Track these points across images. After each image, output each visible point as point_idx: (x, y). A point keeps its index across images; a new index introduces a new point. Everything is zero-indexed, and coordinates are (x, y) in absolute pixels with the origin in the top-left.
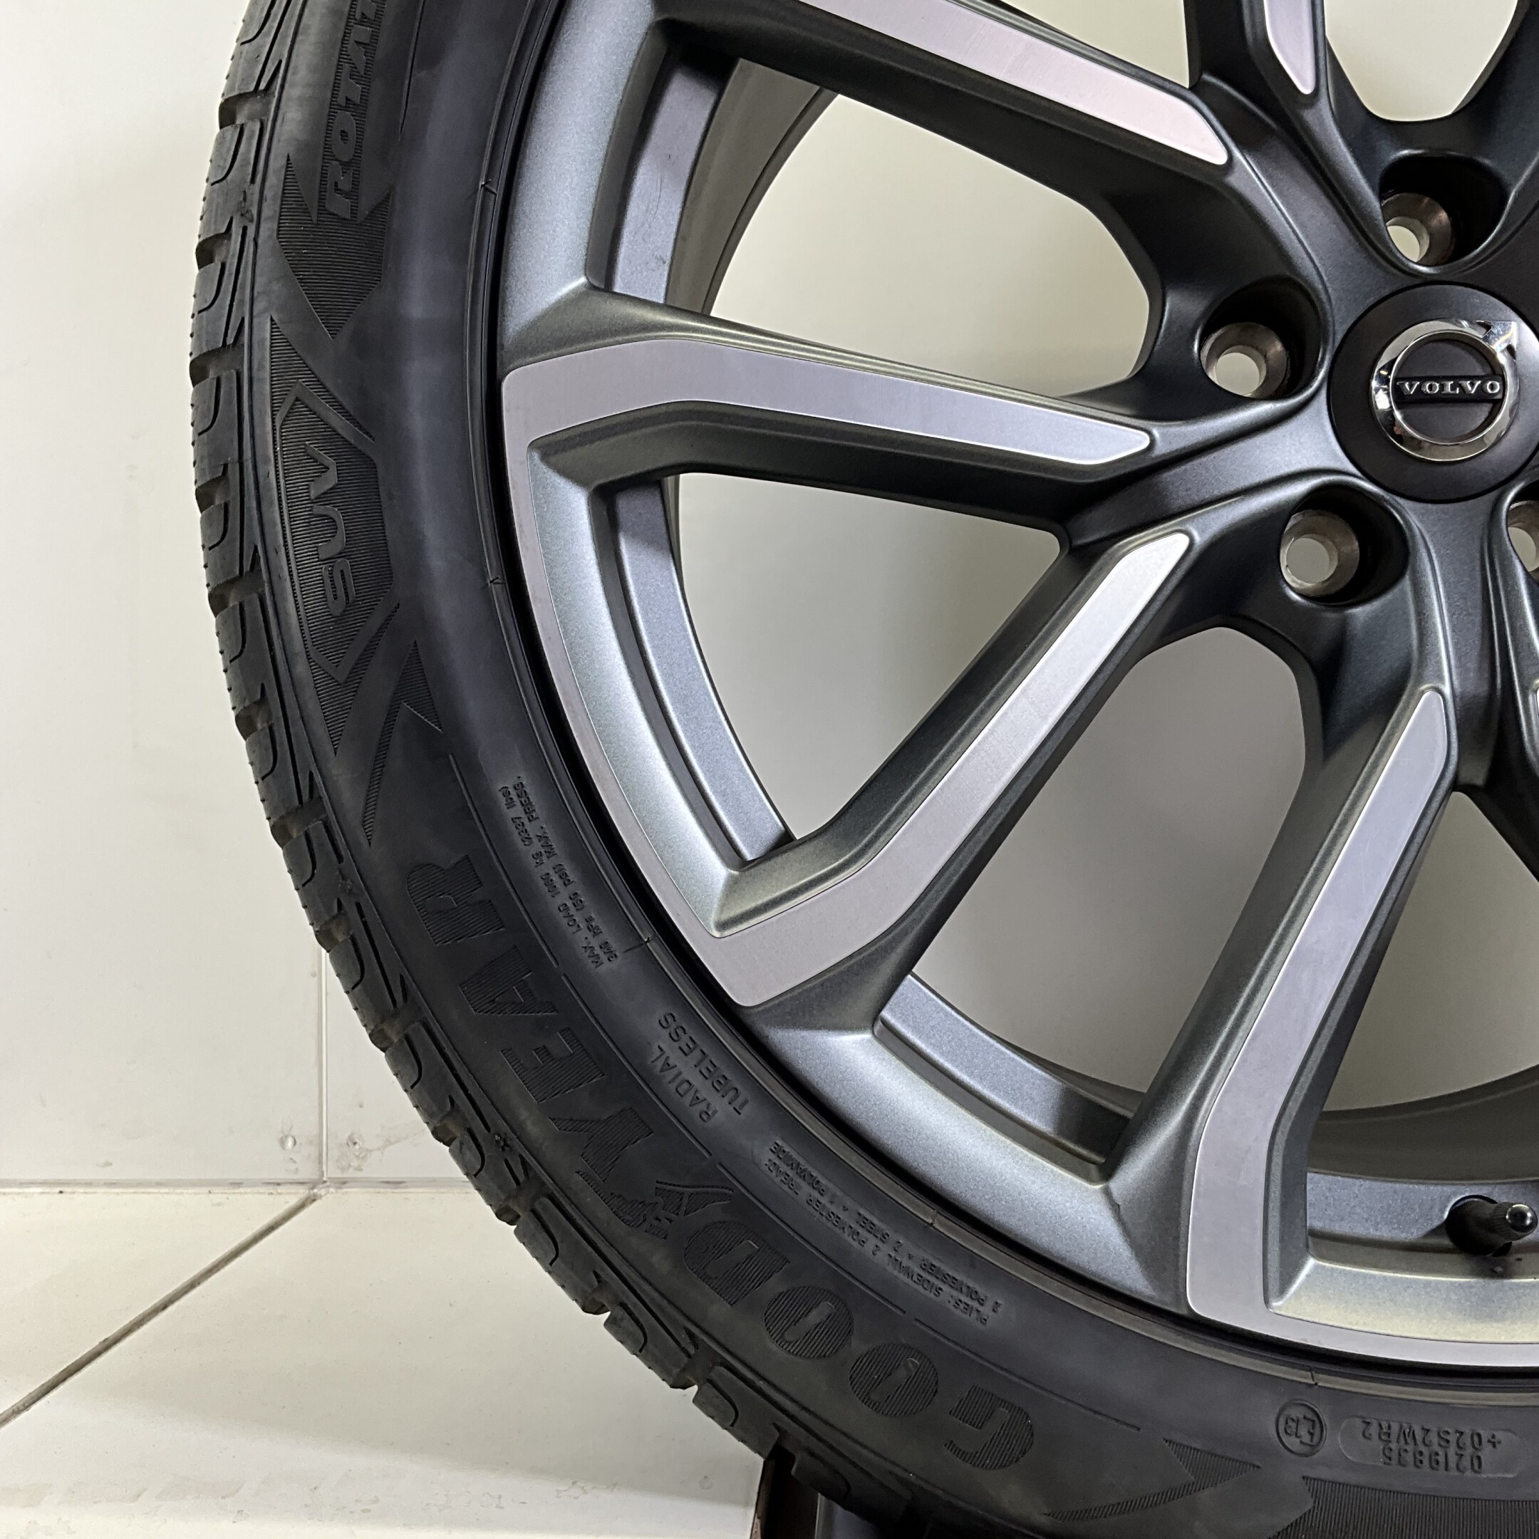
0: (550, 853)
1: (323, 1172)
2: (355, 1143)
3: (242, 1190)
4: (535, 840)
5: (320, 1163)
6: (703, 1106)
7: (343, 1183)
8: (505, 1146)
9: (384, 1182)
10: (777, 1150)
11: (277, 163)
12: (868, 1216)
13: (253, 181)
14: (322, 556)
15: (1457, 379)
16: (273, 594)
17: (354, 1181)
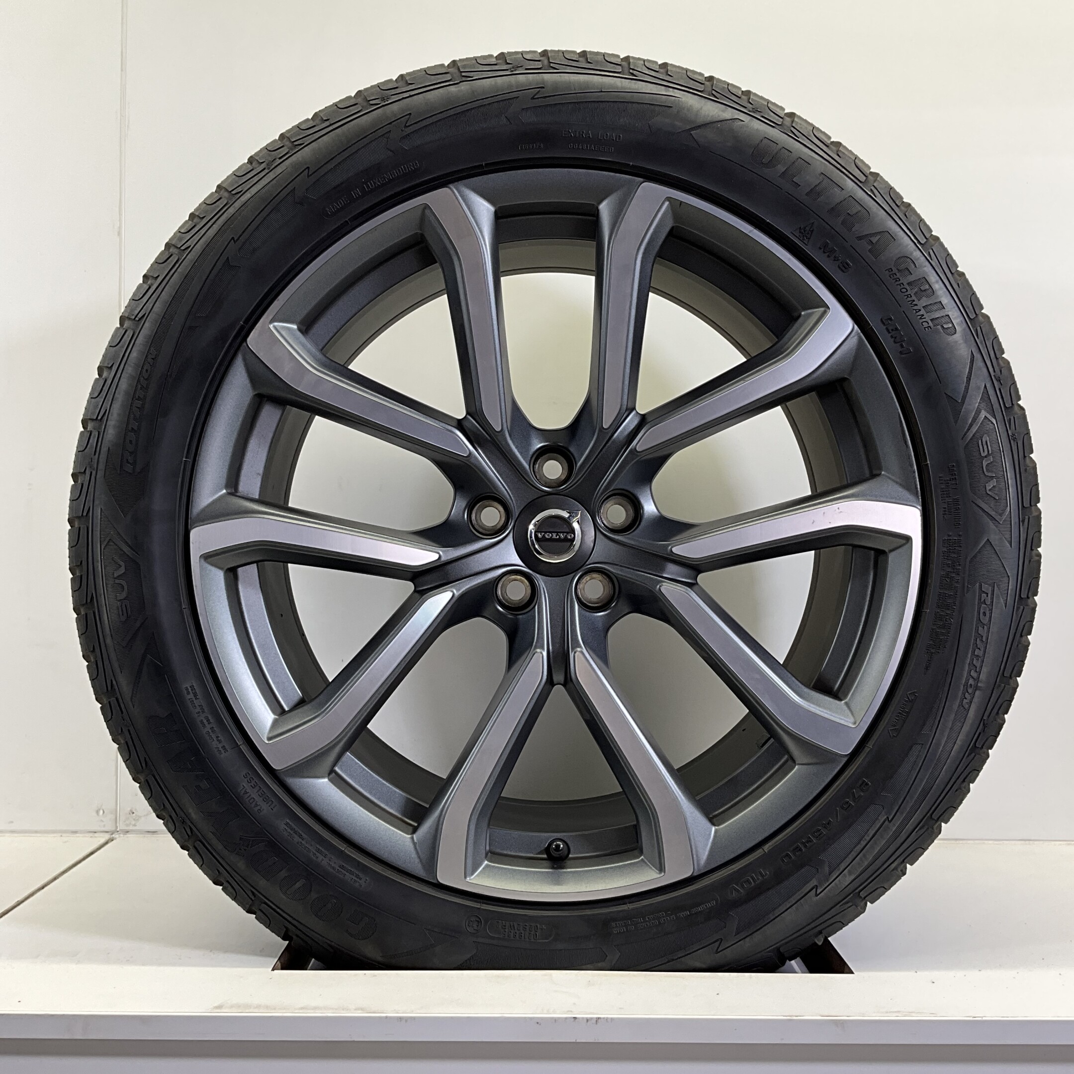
0: (203, 712)
1: (117, 827)
2: (133, 813)
3: (78, 835)
4: (198, 707)
5: (116, 822)
6: (259, 808)
7: (128, 832)
8: (184, 822)
9: (149, 832)
10: (287, 824)
11: (104, 449)
12: (321, 848)
13: (95, 454)
14: (118, 599)
15: (557, 533)
16: (99, 611)
17: (132, 831)
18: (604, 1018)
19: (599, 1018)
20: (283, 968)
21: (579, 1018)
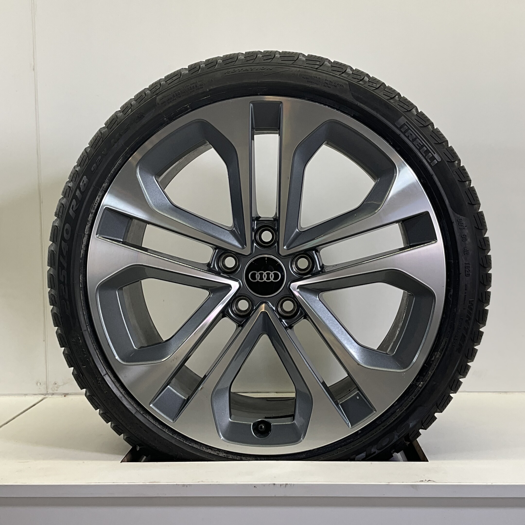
1: (47, 392)
2: (56, 384)
3: (26, 396)
5: (47, 389)
7: (53, 394)
9: (64, 394)
17: (56, 393)
18: (289, 484)
19: (287, 484)
20: (128, 461)
21: (276, 484)
